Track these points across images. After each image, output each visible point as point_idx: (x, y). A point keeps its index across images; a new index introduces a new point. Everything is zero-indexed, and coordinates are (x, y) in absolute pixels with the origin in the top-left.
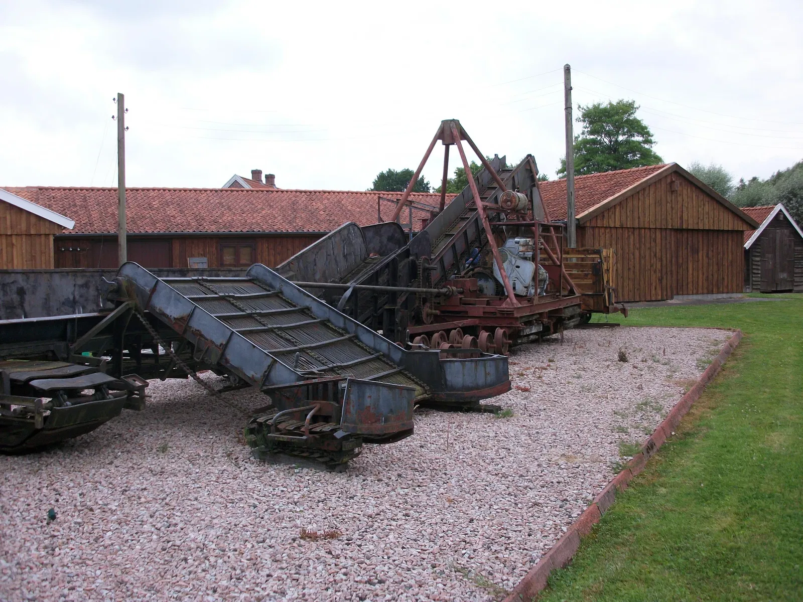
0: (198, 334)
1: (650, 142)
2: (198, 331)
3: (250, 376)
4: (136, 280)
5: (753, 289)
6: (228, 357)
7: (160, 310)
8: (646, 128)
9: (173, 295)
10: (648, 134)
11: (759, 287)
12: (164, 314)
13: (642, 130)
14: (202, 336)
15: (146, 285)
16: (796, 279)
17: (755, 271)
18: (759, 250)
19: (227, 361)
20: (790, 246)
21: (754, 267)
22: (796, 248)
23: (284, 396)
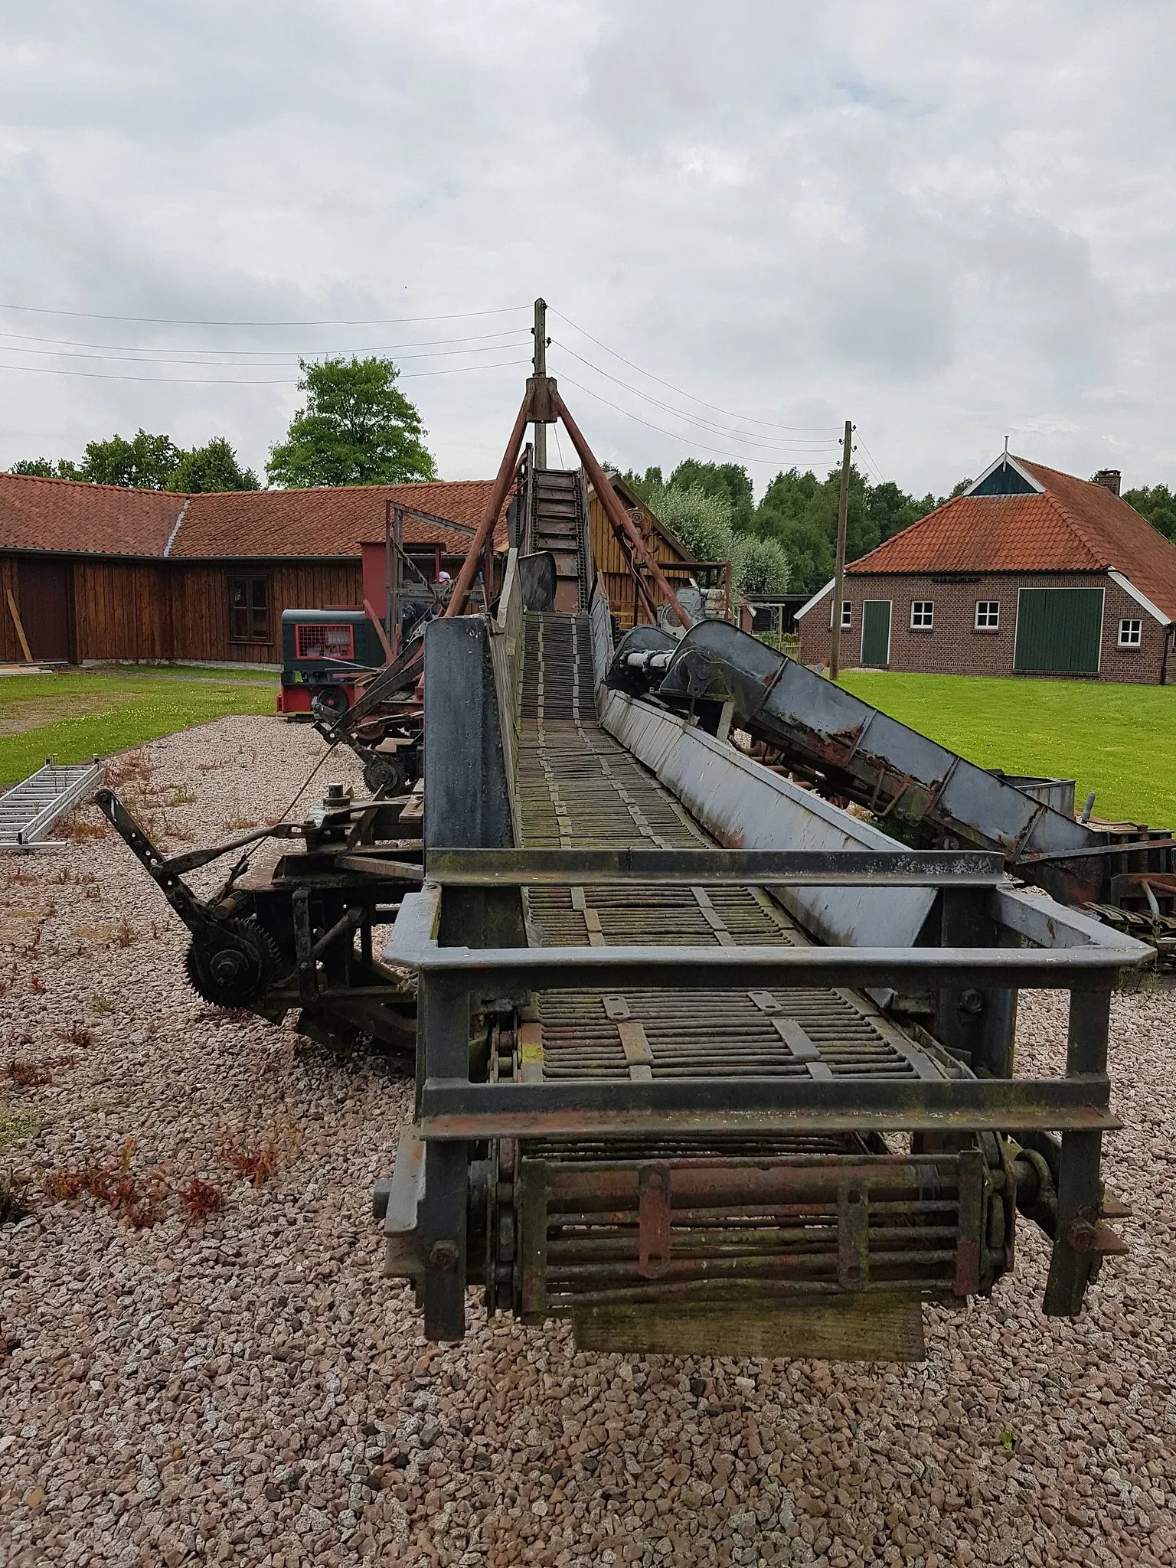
0: (881, 763)
1: (415, 431)
2: (883, 758)
3: (996, 838)
4: (729, 659)
6: (948, 806)
7: (791, 717)
8: (410, 407)
9: (821, 690)
10: (414, 417)
12: (802, 727)
13: (404, 410)
14: (888, 767)
15: (756, 669)
19: (946, 813)
23: (1061, 869)
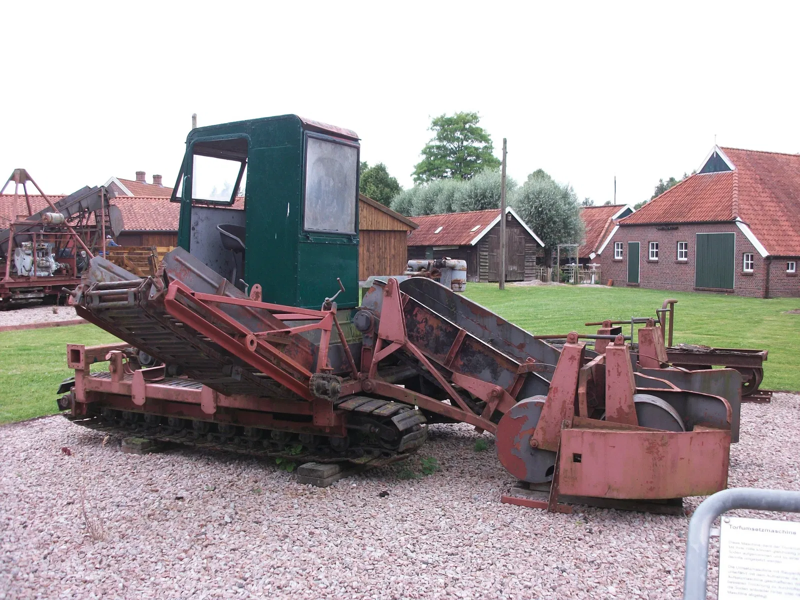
5: (480, 279)
11: (487, 277)
16: (526, 272)
17: (482, 264)
18: (487, 246)
20: (520, 243)
21: (481, 260)
22: (527, 245)
